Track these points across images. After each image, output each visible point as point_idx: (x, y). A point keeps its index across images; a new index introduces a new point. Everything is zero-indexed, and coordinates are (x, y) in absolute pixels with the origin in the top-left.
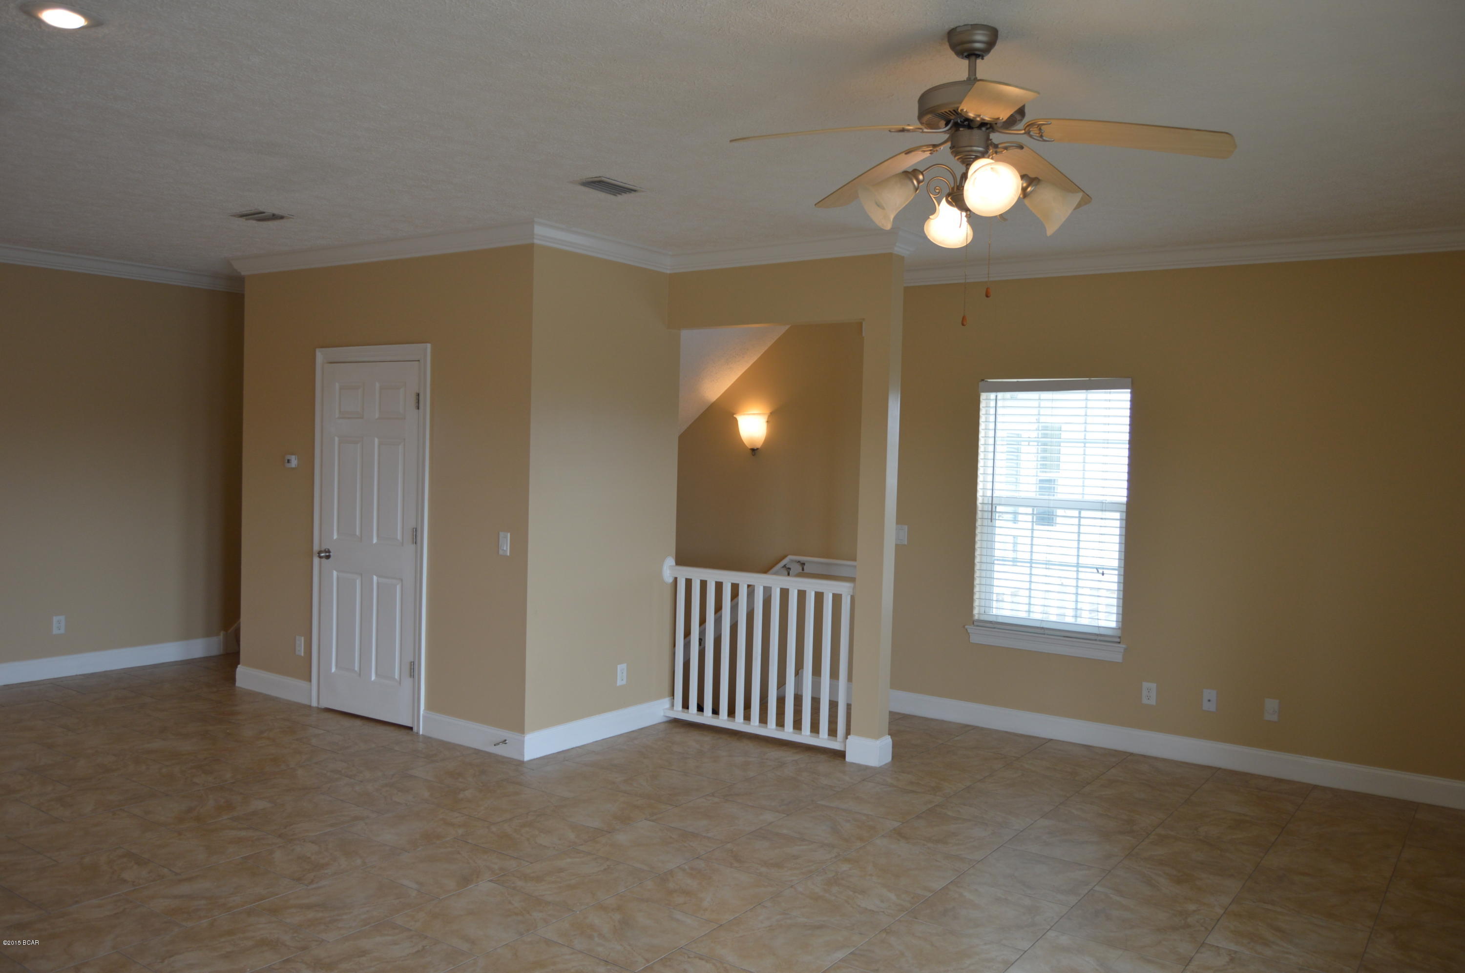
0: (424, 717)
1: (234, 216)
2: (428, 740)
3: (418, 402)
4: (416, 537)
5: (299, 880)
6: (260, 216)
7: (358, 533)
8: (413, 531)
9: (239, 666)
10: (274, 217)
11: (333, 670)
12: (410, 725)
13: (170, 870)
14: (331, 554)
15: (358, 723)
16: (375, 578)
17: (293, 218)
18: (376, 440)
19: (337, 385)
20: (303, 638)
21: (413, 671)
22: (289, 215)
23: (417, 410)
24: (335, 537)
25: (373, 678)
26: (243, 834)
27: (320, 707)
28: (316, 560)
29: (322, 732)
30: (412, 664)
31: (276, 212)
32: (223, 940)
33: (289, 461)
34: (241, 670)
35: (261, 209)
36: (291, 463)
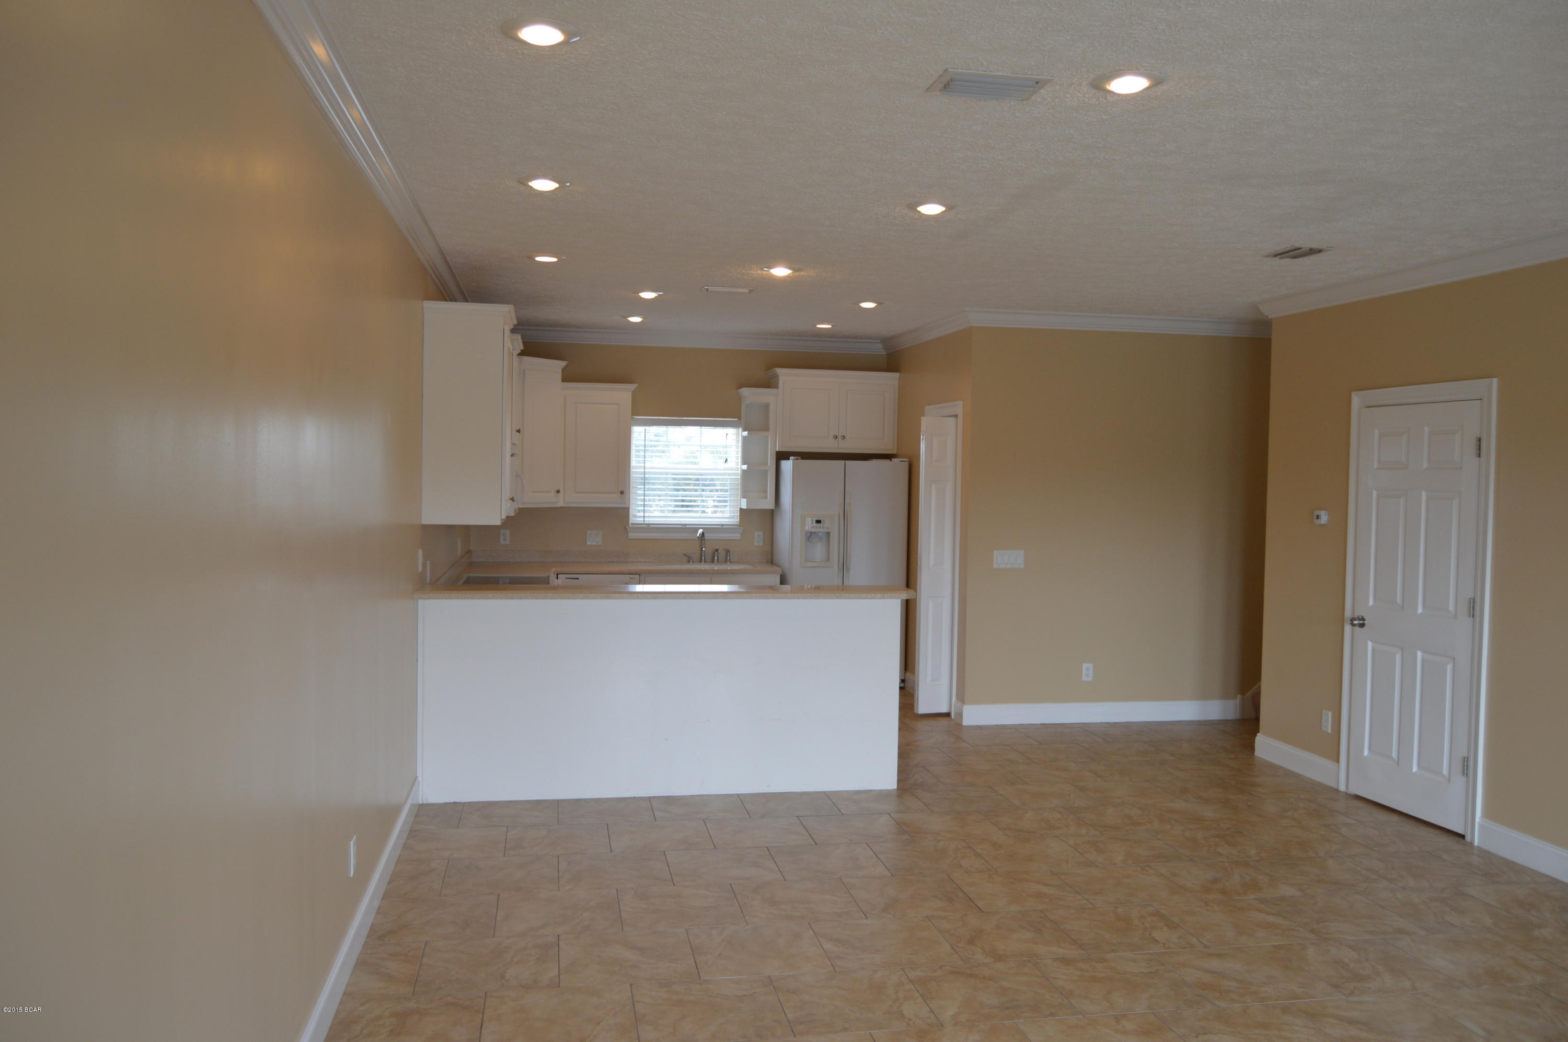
0: (1481, 826)
1: (1267, 256)
2: (1485, 854)
3: (1479, 449)
4: (1473, 610)
5: (1336, 986)
6: (1295, 253)
7: (1399, 600)
8: (1470, 602)
9: (1258, 734)
10: (1312, 252)
11: (1366, 753)
12: (1461, 831)
13: (1199, 941)
14: (1365, 622)
15: (1395, 818)
16: (1419, 654)
17: (1332, 250)
18: (1424, 494)
19: (1376, 431)
20: (1330, 713)
21: (1467, 769)
22: (1327, 247)
23: (1478, 458)
24: (1371, 603)
25: (1415, 769)
26: (1271, 919)
27: (1348, 792)
28: (1348, 628)
29: (1353, 822)
30: (1465, 760)
31: (1315, 246)
32: (1257, 1031)
33: (1318, 517)
34: (1260, 739)
35: (1298, 245)
36: (1320, 518)
